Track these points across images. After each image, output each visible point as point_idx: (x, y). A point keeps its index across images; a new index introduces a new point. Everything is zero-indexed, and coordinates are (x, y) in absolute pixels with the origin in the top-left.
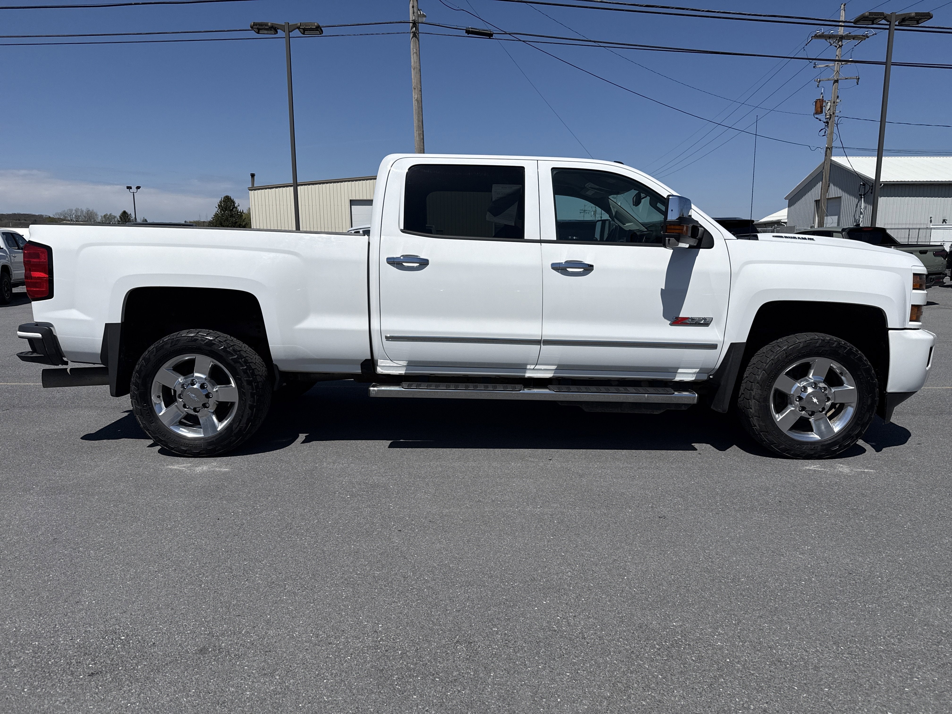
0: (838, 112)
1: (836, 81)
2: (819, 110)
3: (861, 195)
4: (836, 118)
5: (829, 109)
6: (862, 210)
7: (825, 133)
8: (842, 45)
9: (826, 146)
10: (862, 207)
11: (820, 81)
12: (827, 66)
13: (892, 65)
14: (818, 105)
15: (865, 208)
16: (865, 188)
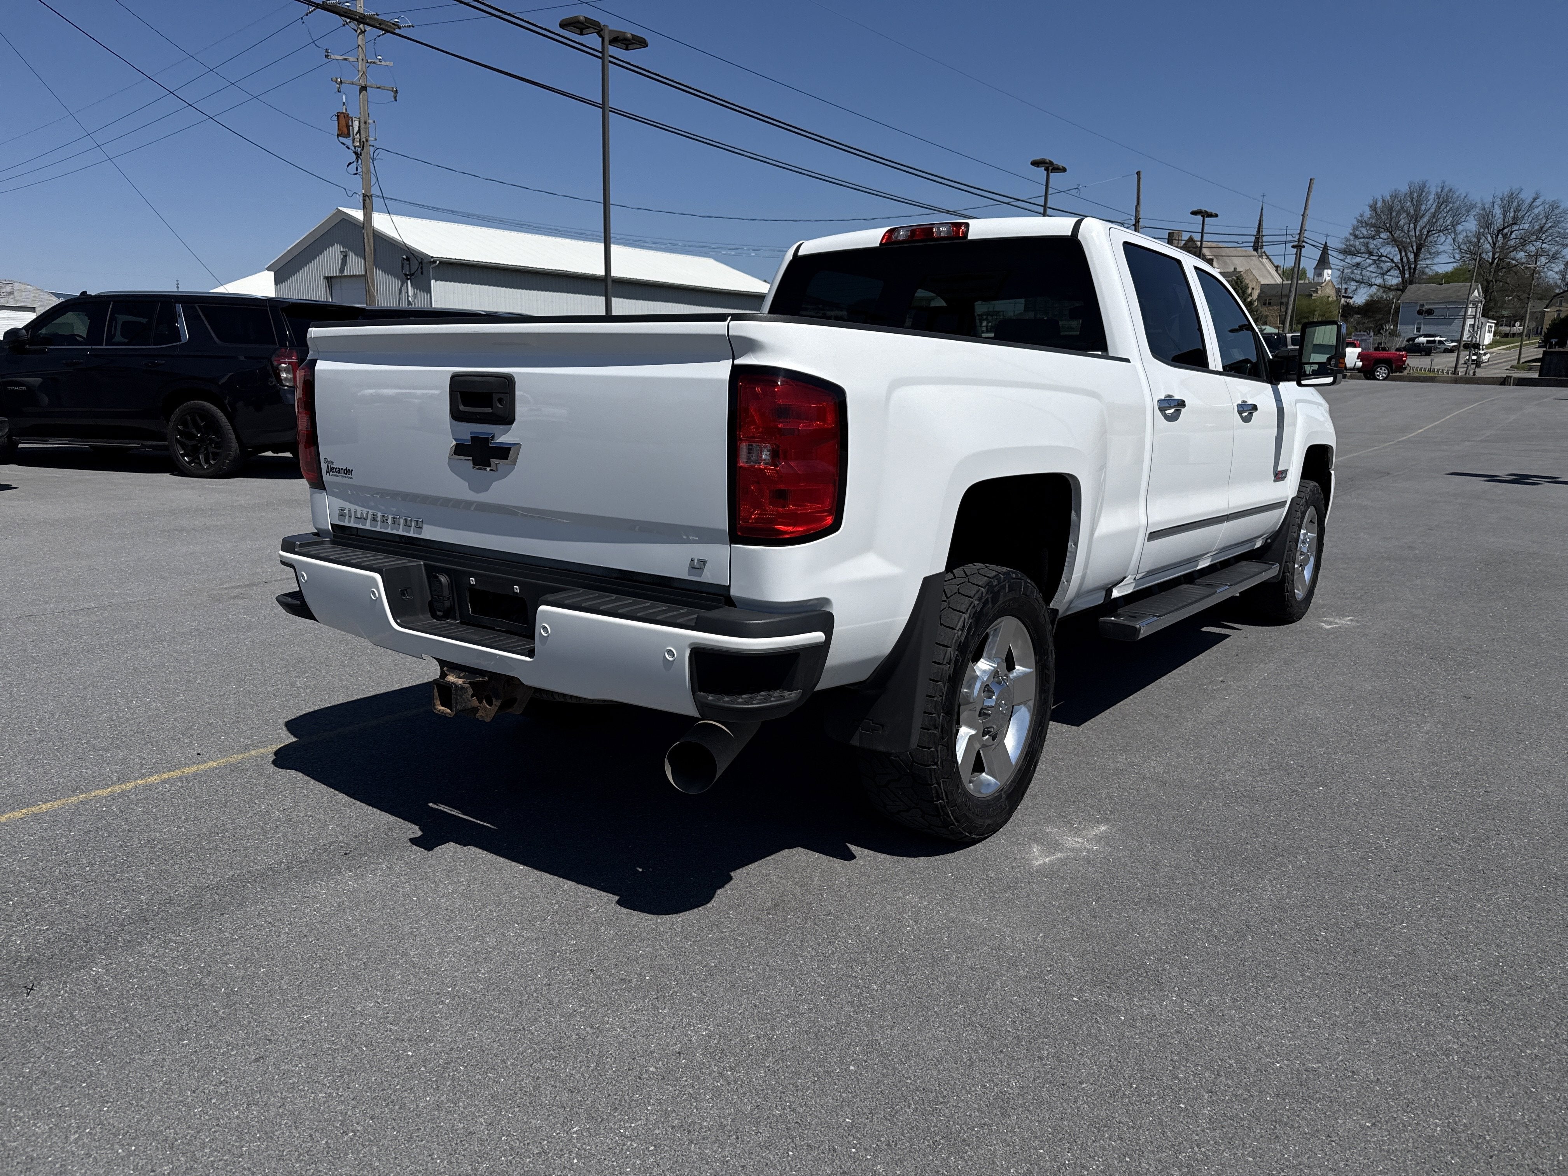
0: (373, 139)
1: (364, 88)
2: (345, 130)
3: (406, 275)
4: (372, 149)
5: (359, 131)
6: (410, 299)
7: (357, 170)
8: (365, 31)
9: (363, 192)
10: (410, 294)
11: (341, 82)
12: (346, 59)
13: (610, 111)
14: (343, 122)
15: (415, 295)
16: (409, 264)
